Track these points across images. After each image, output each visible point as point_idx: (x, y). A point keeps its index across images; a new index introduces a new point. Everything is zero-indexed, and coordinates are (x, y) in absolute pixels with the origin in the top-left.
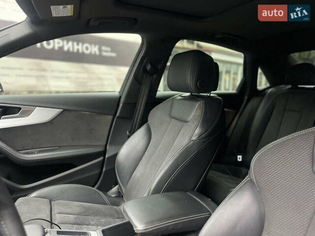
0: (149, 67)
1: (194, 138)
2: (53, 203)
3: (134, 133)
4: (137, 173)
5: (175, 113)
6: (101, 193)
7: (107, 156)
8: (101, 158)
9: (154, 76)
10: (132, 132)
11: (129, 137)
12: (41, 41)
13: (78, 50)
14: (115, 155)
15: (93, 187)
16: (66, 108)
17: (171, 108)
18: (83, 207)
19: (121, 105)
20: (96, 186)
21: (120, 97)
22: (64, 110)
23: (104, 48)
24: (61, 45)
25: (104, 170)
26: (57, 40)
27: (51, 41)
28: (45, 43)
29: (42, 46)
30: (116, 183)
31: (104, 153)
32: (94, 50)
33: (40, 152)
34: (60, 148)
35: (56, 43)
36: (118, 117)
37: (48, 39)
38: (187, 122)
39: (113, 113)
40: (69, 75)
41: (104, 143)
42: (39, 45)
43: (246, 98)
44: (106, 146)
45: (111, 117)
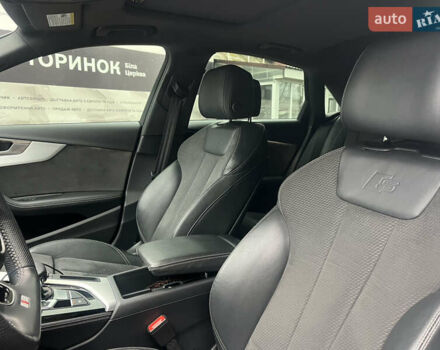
0: (176, 88)
1: (227, 172)
3: (160, 172)
4: (163, 223)
5: (210, 145)
6: (118, 250)
7: (125, 205)
8: (119, 207)
9: (184, 100)
10: (157, 172)
11: (153, 179)
12: (35, 56)
13: (90, 68)
14: (135, 204)
15: (110, 243)
16: (69, 142)
17: (205, 139)
18: (96, 265)
19: (142, 137)
20: (114, 243)
21: (141, 128)
22: (68, 145)
23: (127, 65)
24: (64, 61)
25: (122, 223)
26: (57, 55)
27: (50, 56)
28: (40, 59)
29: (37, 63)
30: (139, 239)
31: (122, 199)
32: (114, 67)
33: (37, 199)
35: (58, 59)
36: (139, 154)
37: (45, 53)
38: (222, 155)
39: (132, 149)
40: (78, 105)
41: (122, 189)
42: (32, 62)
43: (310, 127)
44: (124, 192)
45: (129, 154)
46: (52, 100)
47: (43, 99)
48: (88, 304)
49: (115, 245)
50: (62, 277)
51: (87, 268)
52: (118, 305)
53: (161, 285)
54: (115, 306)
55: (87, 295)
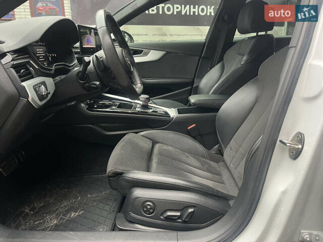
0: (226, 17)
1: (242, 63)
8: (190, 87)
10: (212, 68)
13: (194, 12)
16: (168, 50)
19: (205, 48)
21: (205, 42)
22: (167, 52)
24: (179, 9)
31: (193, 82)
32: (210, 10)
35: (176, 9)
36: (204, 58)
39: (200, 55)
41: (193, 77)
44: (194, 79)
45: (198, 58)
46: (171, 35)
47: (166, 35)
54: (175, 116)
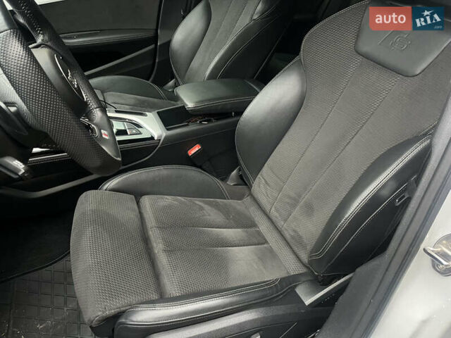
1: (255, 17)
2: (105, 94)
3: (189, 12)
4: (195, 63)
6: (156, 87)
7: (159, 44)
8: (153, 46)
10: (187, 11)
14: (168, 43)
15: (148, 80)
18: (139, 100)
20: (151, 79)
25: (157, 61)
30: (173, 77)
31: (156, 37)
33: (79, 37)
34: (102, 32)
41: (154, 26)
44: (157, 30)
48: (140, 133)
49: (153, 82)
50: (117, 112)
51: (132, 102)
52: (164, 135)
53: (196, 121)
54: (161, 136)
55: (138, 126)
